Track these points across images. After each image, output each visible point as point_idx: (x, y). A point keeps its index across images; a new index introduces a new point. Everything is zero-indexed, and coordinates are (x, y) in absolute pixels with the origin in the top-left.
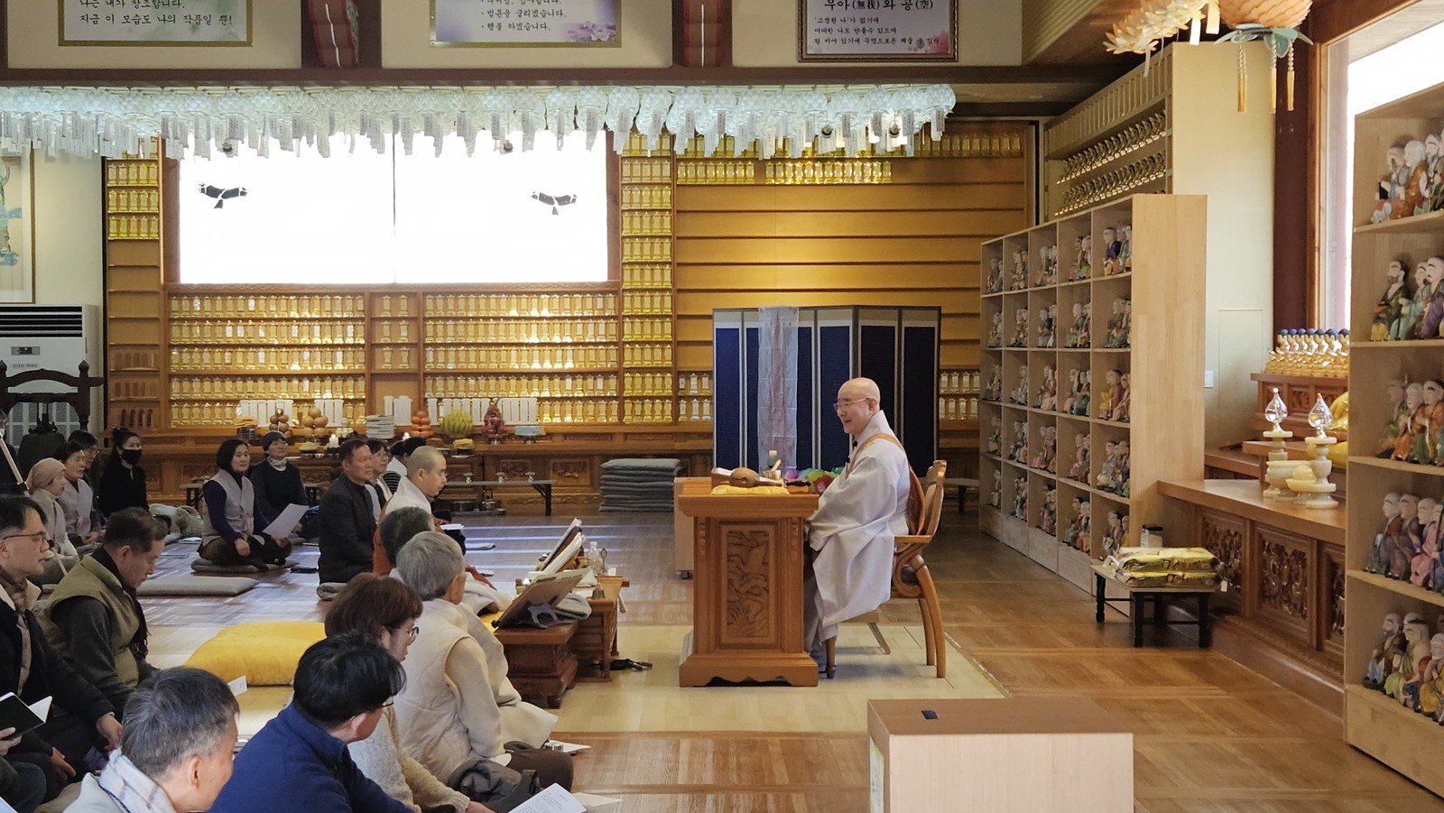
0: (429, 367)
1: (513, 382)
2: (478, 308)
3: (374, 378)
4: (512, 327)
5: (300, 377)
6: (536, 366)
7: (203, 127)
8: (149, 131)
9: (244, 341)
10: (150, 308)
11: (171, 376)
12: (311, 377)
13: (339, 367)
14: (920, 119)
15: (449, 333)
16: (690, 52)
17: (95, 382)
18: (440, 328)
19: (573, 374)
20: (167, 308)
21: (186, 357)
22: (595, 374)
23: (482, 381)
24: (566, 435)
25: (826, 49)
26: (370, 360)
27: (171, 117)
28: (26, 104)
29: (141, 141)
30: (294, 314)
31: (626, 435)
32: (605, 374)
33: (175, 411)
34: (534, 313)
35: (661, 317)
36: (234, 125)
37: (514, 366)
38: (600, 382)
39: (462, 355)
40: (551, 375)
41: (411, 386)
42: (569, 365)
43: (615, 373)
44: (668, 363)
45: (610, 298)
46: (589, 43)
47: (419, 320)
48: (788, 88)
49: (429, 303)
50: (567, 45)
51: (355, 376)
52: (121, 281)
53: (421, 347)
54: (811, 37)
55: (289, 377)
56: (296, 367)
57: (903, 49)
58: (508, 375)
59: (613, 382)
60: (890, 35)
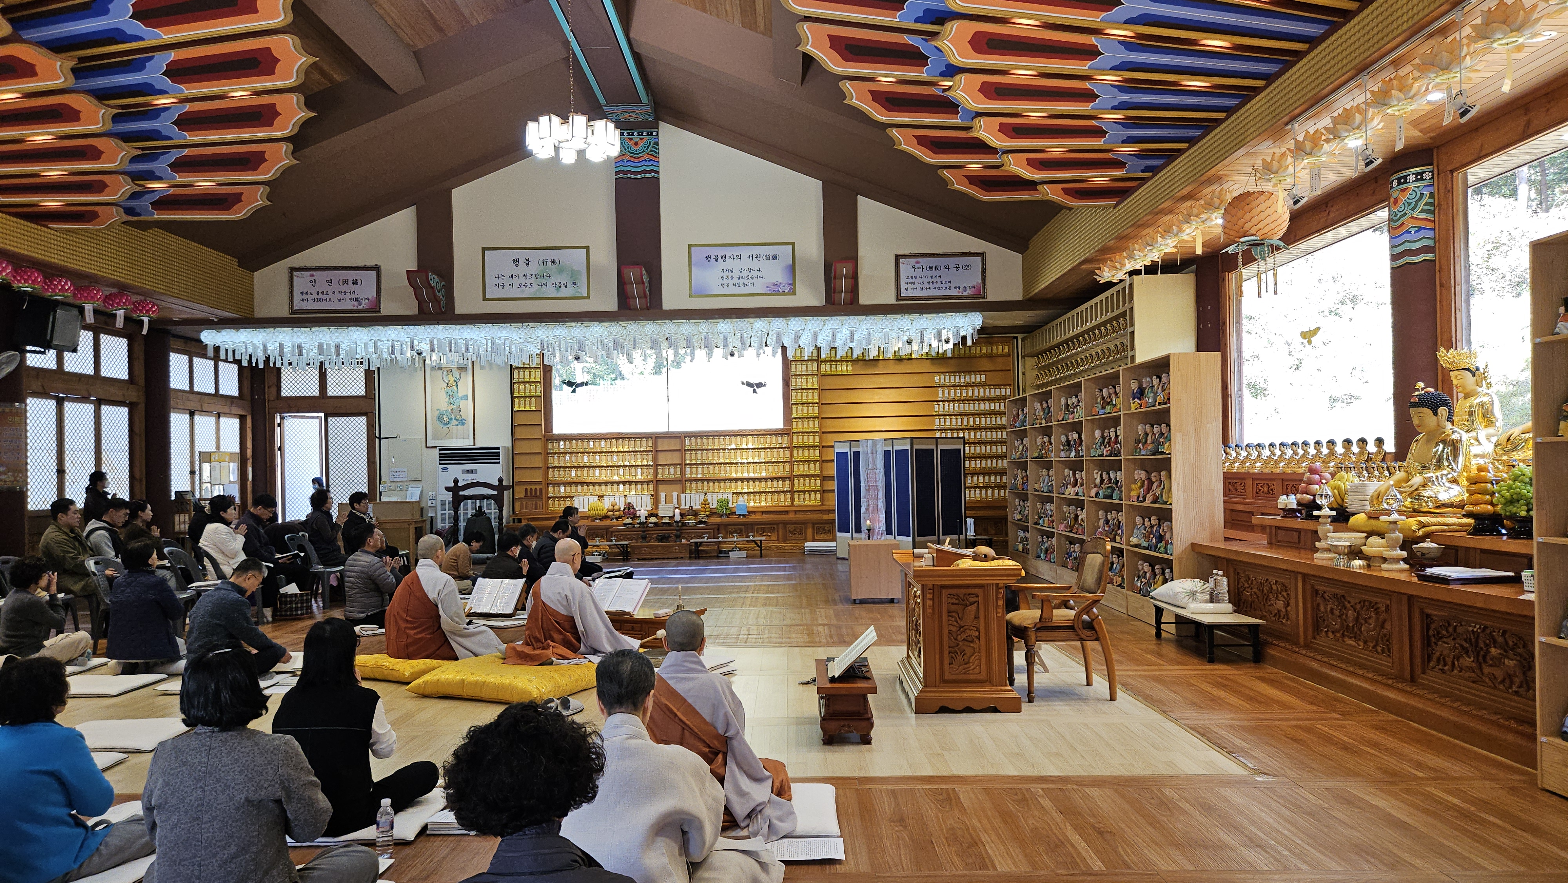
0: (688, 476)
1: (733, 484)
2: (714, 443)
3: (658, 483)
4: (733, 454)
5: (618, 483)
6: (745, 475)
7: (564, 345)
8: (535, 349)
9: (587, 464)
10: (536, 447)
11: (548, 484)
12: (624, 483)
13: (639, 477)
14: (962, 334)
15: (699, 458)
16: (836, 297)
17: (507, 488)
18: (693, 455)
19: (766, 479)
20: (546, 447)
21: (556, 473)
22: (778, 479)
23: (717, 484)
24: (763, 513)
25: (911, 293)
26: (656, 473)
27: (546, 339)
28: (465, 333)
29: (531, 356)
30: (615, 449)
31: (795, 512)
32: (784, 479)
33: (551, 502)
34: (744, 446)
35: (814, 447)
36: (581, 346)
37: (734, 475)
38: (781, 483)
39: (705, 470)
41: (678, 487)
42: (764, 474)
43: (789, 478)
44: (818, 472)
45: (786, 438)
46: (777, 293)
47: (682, 451)
48: (888, 317)
49: (687, 440)
50: (766, 295)
51: (648, 482)
52: (520, 433)
53: (683, 465)
54: (903, 286)
55: (612, 483)
56: (616, 478)
57: (953, 292)
58: (730, 480)
59: (788, 483)
60: (947, 285)
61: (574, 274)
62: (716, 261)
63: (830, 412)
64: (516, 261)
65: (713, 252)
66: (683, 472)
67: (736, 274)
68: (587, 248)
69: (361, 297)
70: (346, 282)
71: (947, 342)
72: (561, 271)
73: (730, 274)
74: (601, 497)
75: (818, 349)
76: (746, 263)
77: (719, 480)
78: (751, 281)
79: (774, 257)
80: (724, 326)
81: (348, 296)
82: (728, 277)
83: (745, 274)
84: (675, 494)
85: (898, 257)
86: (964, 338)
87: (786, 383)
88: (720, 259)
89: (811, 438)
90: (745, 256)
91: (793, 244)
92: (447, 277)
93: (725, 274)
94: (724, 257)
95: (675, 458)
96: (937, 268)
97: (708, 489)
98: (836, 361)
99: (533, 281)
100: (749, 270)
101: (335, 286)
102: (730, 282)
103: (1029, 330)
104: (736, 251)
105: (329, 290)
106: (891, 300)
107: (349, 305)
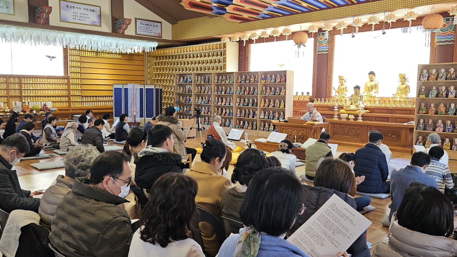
35: (79, 84)
43: (68, 96)
45: (66, 80)
46: (95, 25)
47: (21, 83)
50: (91, 25)
51: (4, 97)
53: (21, 90)
54: (138, 30)
57: (153, 34)
59: (68, 98)
60: (151, 32)
61: (7, 3)
62: (71, 8)
65: (69, 4)
67: (79, 15)
73: (76, 14)
76: (83, 11)
78: (85, 19)
79: (93, 11)
82: (75, 16)
83: (82, 15)
85: (136, 19)
90: (82, 8)
91: (100, 7)
93: (74, 14)
94: (74, 7)
96: (148, 25)
100: (84, 14)
102: (77, 18)
104: (79, 6)
106: (133, 33)
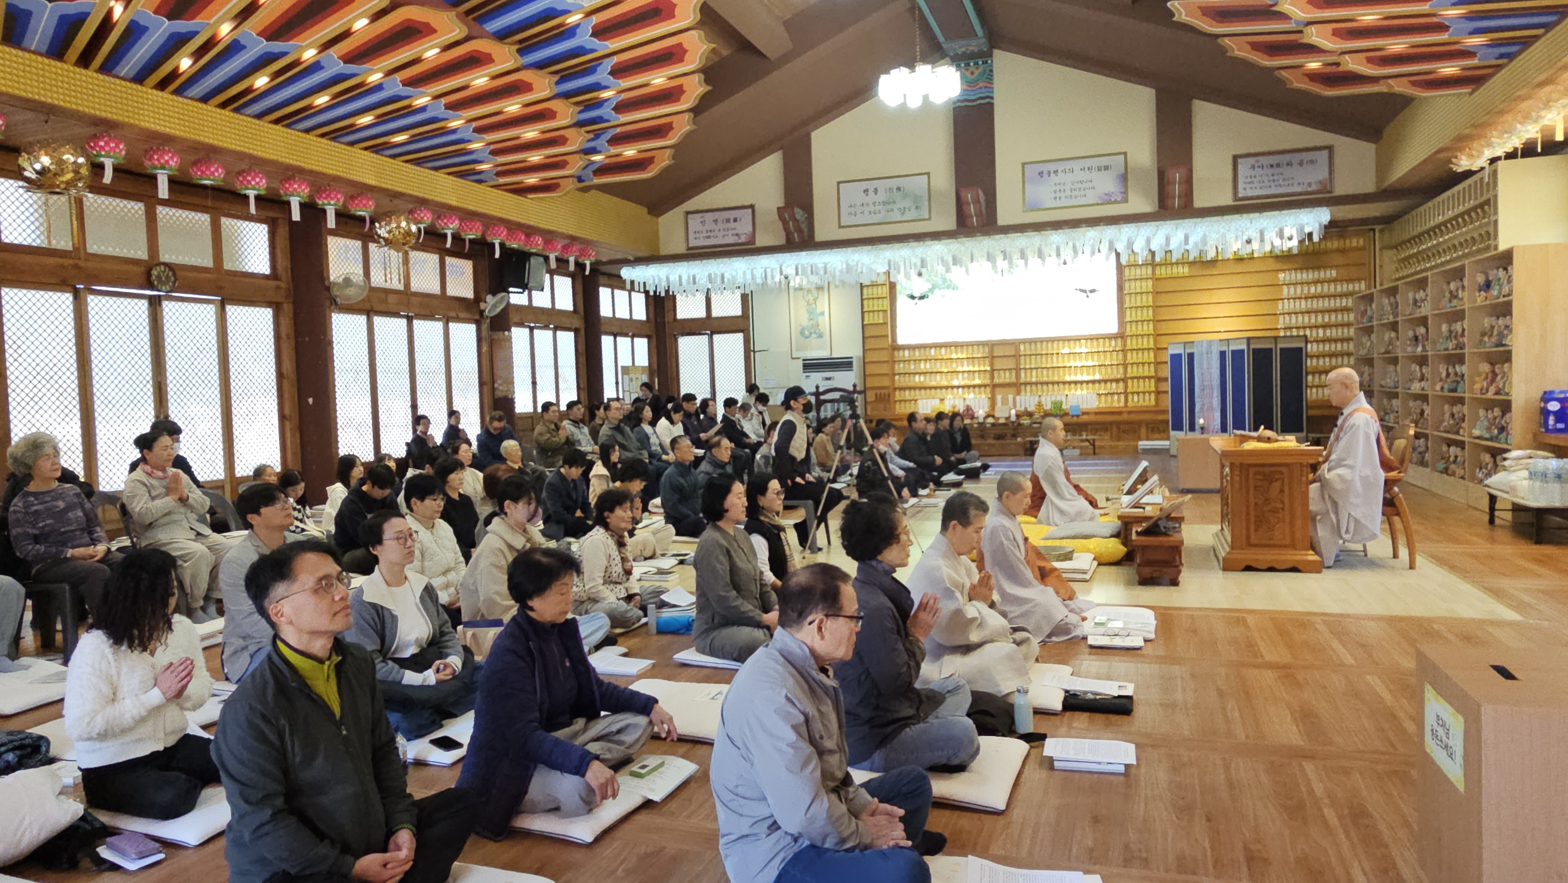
0: (1023, 380)
1: (1067, 386)
2: (1047, 349)
3: (995, 386)
4: (1066, 358)
5: (958, 387)
6: (1079, 378)
7: (908, 264)
8: (883, 269)
9: (929, 370)
10: (884, 356)
11: (895, 389)
12: (963, 387)
13: (977, 382)
14: (1307, 230)
15: (1033, 362)
16: (1169, 202)
18: (1028, 360)
19: (1099, 382)
20: (892, 356)
21: (902, 379)
22: (1111, 381)
23: (1050, 386)
24: (1096, 413)
25: (1250, 193)
26: (992, 377)
27: (891, 260)
28: (826, 259)
29: (878, 274)
30: (954, 356)
31: (1130, 413)
32: (1117, 381)
33: (896, 406)
34: (1078, 350)
35: (1149, 349)
36: (923, 263)
37: (1067, 379)
38: (1114, 384)
39: (1040, 374)
40: (1088, 382)
41: (1013, 390)
42: (1097, 377)
43: (1123, 380)
44: (1153, 373)
45: (1119, 340)
46: (1110, 202)
47: (1017, 356)
48: (1226, 217)
49: (1022, 347)
50: (1098, 204)
51: (985, 386)
52: (871, 344)
53: (1018, 370)
54: (1241, 187)
55: (953, 387)
56: (955, 383)
57: (1298, 189)
58: (1064, 383)
59: (1121, 384)
60: (1289, 182)
61: (916, 199)
62: (1049, 175)
63: (1165, 314)
64: (866, 191)
65: (1045, 167)
66: (1018, 376)
67: (1068, 188)
68: (928, 174)
69: (740, 232)
70: (728, 221)
71: (1290, 239)
72: (905, 196)
73: (1062, 188)
74: (942, 400)
75: (1153, 254)
76: (1078, 175)
77: (1053, 383)
78: (1083, 193)
80: (1056, 237)
81: (730, 232)
82: (1060, 191)
83: (1077, 186)
84: (1011, 397)
85: (1235, 158)
86: (1310, 235)
87: (1120, 288)
88: (1052, 175)
89: (1145, 340)
90: (1077, 169)
91: (1125, 154)
92: (809, 210)
93: (1058, 188)
94: (1056, 172)
95: (1011, 364)
96: (1278, 165)
97: (1043, 391)
98: (1172, 264)
99: (880, 208)
100: (1081, 182)
101: (721, 226)
102: (1063, 195)
103: (1388, 220)
104: (1068, 165)
105: (717, 228)
106: (1227, 200)
107: (731, 240)
